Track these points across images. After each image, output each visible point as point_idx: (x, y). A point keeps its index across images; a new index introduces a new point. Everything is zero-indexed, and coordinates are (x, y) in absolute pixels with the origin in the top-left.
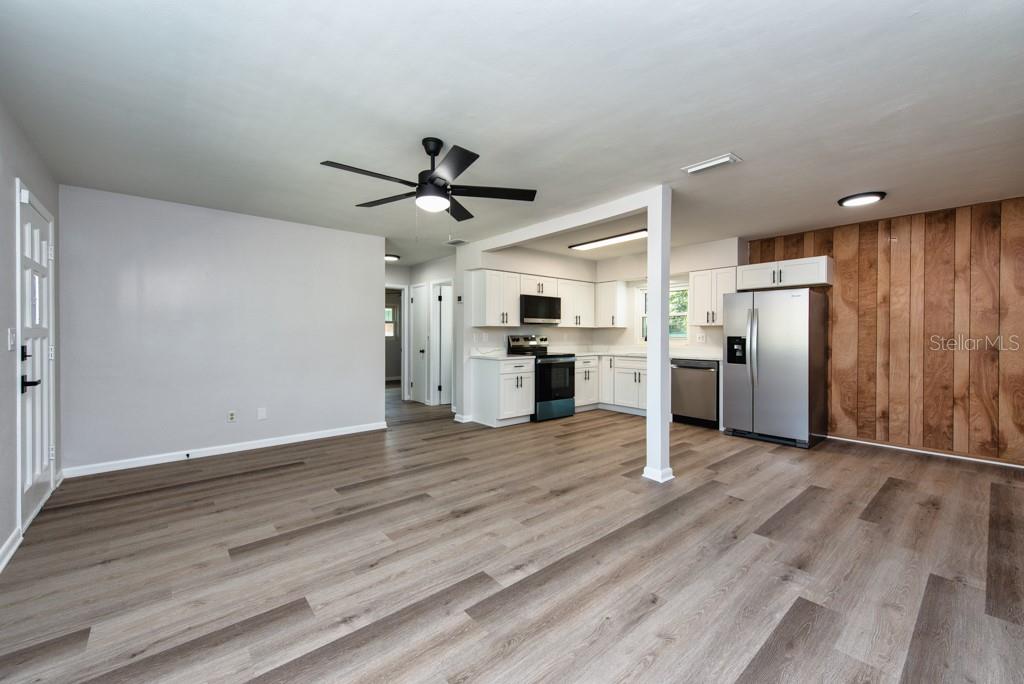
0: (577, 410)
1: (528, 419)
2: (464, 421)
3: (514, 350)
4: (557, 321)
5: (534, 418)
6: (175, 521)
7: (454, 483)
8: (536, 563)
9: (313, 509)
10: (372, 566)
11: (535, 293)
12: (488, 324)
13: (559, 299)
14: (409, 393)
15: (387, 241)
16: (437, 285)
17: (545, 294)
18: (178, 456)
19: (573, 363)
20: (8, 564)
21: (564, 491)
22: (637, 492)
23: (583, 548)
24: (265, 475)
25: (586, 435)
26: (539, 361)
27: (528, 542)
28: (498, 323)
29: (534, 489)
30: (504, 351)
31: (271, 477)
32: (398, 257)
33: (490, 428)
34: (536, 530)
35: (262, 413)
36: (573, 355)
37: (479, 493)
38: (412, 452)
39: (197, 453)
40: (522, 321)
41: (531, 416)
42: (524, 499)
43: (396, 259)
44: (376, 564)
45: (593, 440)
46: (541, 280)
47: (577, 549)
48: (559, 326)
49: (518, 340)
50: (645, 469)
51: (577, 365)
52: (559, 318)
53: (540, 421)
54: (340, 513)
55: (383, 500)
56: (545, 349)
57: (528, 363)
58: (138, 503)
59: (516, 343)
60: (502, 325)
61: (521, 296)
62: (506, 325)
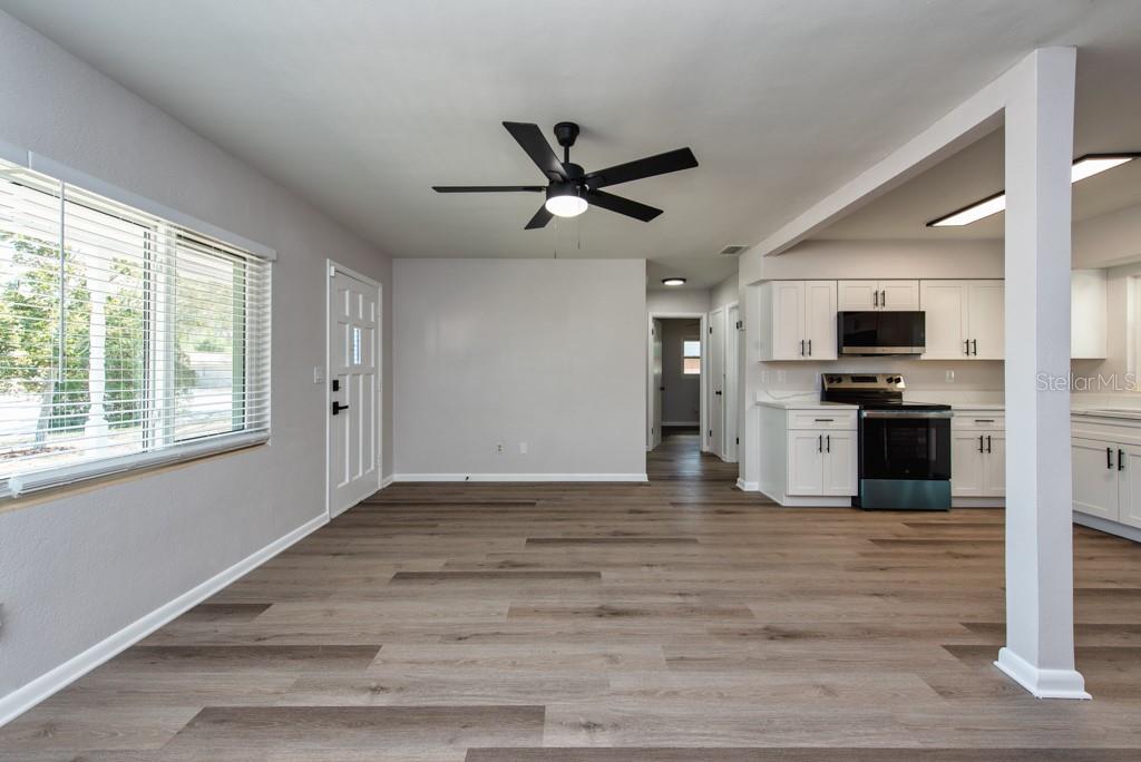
0: (955, 503)
1: (848, 503)
2: (746, 489)
3: (833, 394)
4: (916, 350)
5: (857, 503)
6: (400, 534)
7: (646, 569)
8: (620, 733)
9: (489, 555)
10: (460, 639)
11: (870, 308)
12: (776, 357)
13: (921, 315)
14: (708, 444)
15: (649, 264)
16: (733, 308)
17: (888, 308)
18: (459, 477)
19: (947, 422)
20: (307, 537)
21: (789, 636)
22: (944, 693)
23: (718, 749)
24: (483, 509)
25: (941, 550)
26: (865, 414)
27: (645, 693)
28: (795, 355)
29: (748, 614)
30: (817, 396)
31: (498, 512)
32: (684, 280)
33: (776, 505)
34: (677, 680)
35: (524, 448)
36: (949, 408)
37: (662, 593)
38: (644, 515)
39: (476, 477)
40: (840, 353)
41: (853, 498)
42: (711, 625)
43: (681, 283)
44: (466, 638)
45: (947, 562)
46: (882, 286)
47: (707, 745)
48: (922, 357)
49: (839, 380)
50: (1002, 651)
51: (955, 424)
52: (923, 345)
53: (867, 510)
54: (501, 567)
55: (552, 566)
56: (899, 395)
57: (846, 418)
58: (406, 512)
59: (835, 385)
60: (803, 358)
61: (839, 314)
62: (809, 358)
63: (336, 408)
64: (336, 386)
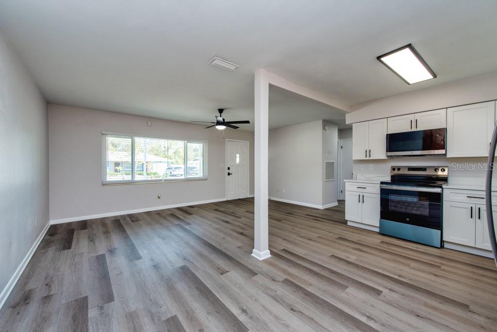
4: (437, 152)
17: (420, 128)
28: (362, 157)
40: (387, 155)
41: (379, 228)
46: (416, 117)
49: (399, 169)
52: (443, 148)
53: (382, 235)
57: (372, 186)
59: (396, 172)
60: (367, 159)
61: (387, 135)
62: (370, 158)
63: (229, 174)
64: (229, 169)
